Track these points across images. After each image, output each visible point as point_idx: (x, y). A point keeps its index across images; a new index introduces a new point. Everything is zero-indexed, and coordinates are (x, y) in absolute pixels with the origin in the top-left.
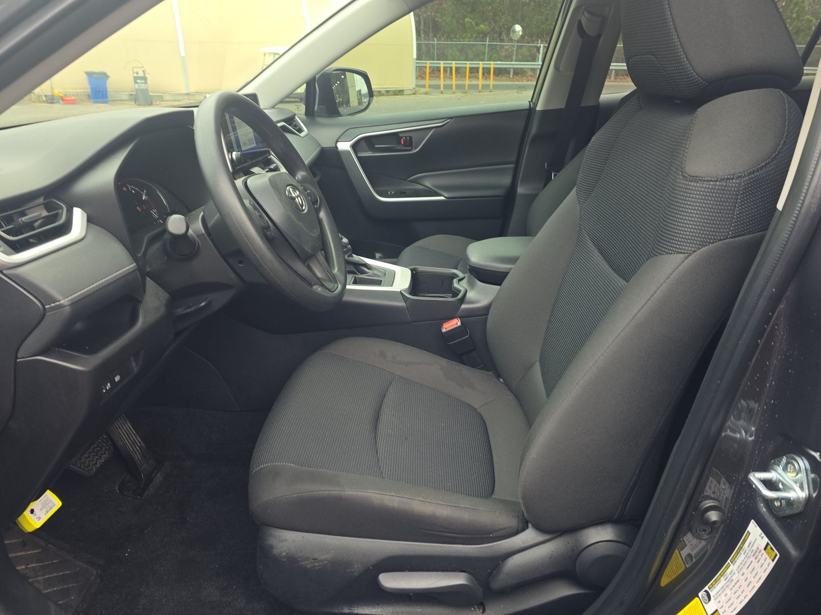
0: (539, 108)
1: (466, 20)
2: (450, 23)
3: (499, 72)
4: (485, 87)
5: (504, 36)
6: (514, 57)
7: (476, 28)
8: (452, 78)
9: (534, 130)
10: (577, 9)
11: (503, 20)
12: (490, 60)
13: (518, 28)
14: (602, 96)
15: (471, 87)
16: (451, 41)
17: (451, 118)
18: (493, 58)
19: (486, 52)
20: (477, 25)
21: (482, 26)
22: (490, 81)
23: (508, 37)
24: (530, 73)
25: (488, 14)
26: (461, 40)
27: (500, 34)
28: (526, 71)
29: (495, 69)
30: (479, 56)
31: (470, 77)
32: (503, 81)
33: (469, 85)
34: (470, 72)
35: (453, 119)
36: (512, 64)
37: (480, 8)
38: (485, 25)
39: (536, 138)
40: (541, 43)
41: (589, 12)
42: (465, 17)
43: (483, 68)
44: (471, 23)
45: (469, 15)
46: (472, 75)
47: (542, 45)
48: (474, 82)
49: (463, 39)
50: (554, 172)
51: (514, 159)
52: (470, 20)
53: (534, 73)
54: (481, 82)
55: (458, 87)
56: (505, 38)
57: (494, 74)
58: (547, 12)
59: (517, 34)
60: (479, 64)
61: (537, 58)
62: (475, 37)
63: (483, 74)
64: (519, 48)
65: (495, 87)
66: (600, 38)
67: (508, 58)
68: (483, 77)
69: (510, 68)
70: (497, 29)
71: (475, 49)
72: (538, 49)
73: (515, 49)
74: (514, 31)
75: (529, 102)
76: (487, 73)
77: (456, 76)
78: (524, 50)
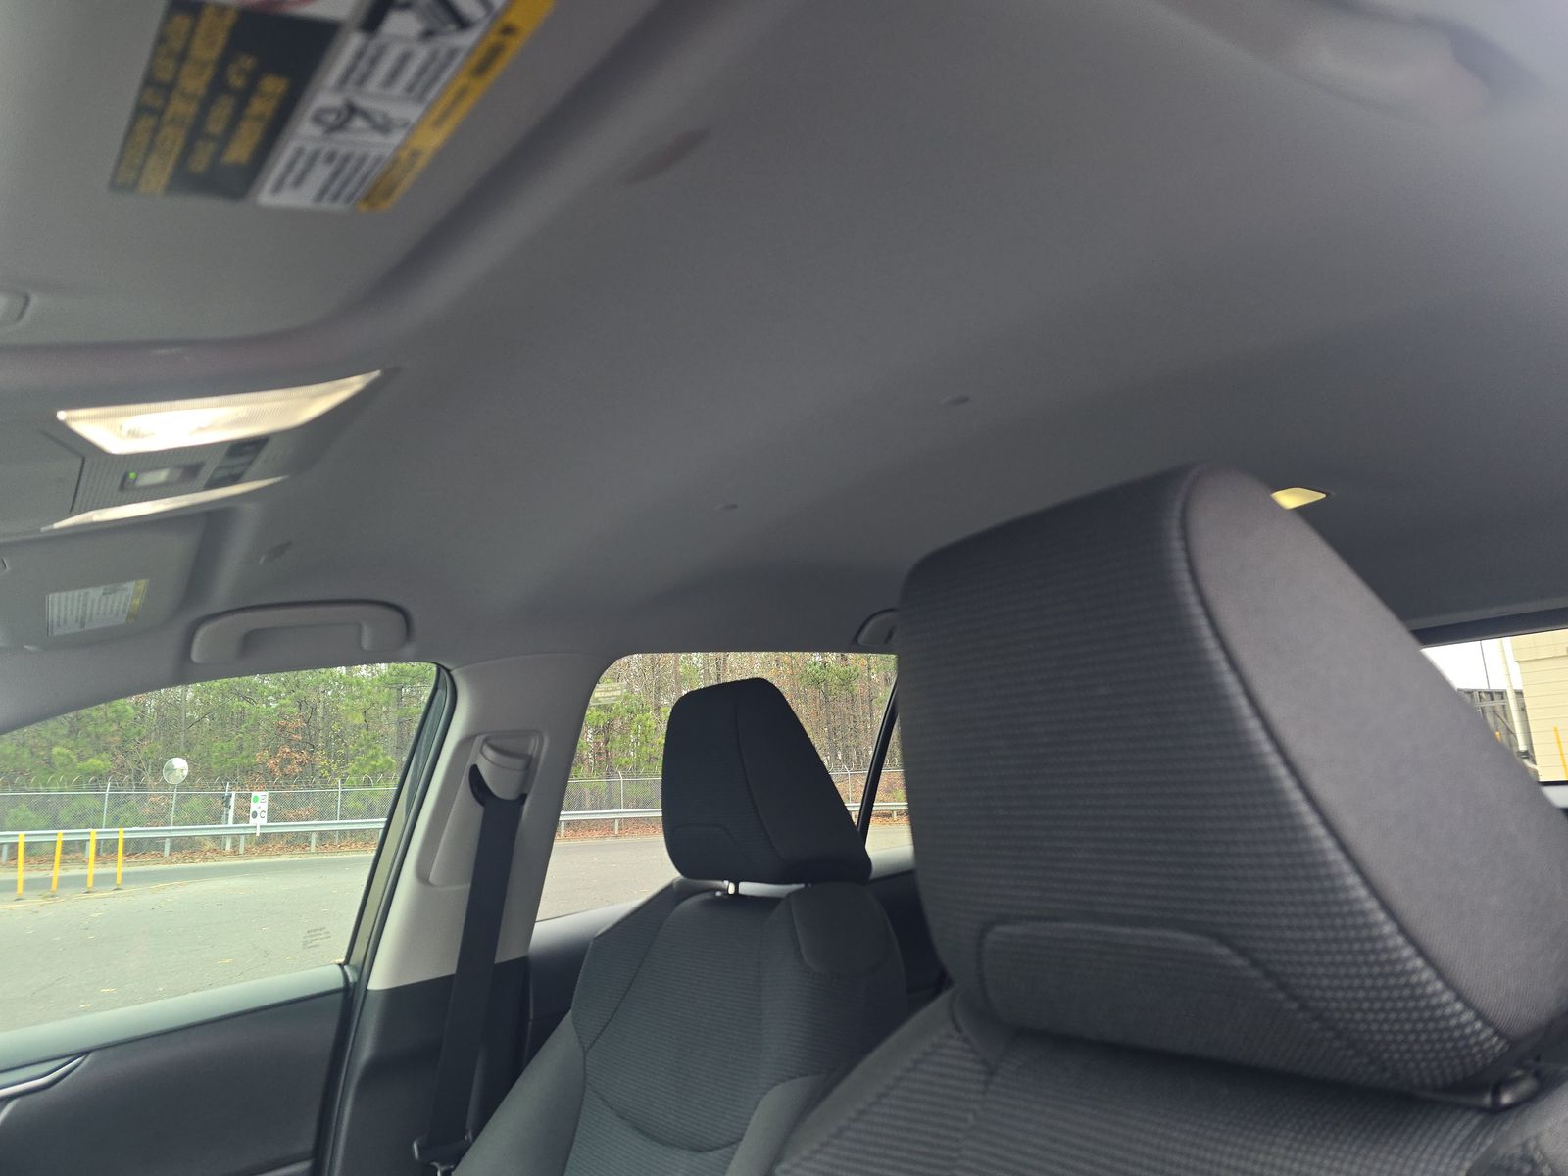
0: (378, 981)
1: (56, 750)
2: (13, 755)
3: (135, 848)
4: (102, 880)
5: (147, 778)
6: (172, 817)
7: (80, 765)
8: (16, 866)
9: (365, 1048)
10: (465, 743)
11: (145, 749)
12: (115, 822)
13: (180, 765)
14: (538, 927)
15: (64, 882)
16: (14, 791)
17: (85, 1053)
18: (121, 821)
19: (105, 813)
20: (82, 758)
21: (95, 762)
22: (115, 866)
23: (156, 780)
24: (209, 845)
25: (109, 739)
26: (41, 788)
27: (139, 774)
28: (200, 842)
29: (127, 842)
30: (83, 819)
31: (63, 862)
32: (147, 863)
33: (61, 879)
34: (64, 852)
35: (91, 1056)
36: (169, 831)
37: (90, 729)
38: (99, 758)
39: (376, 1070)
40: (231, 789)
41: (494, 748)
42: (51, 745)
43: (98, 842)
44: (68, 756)
45: (63, 742)
46: (67, 857)
47: (234, 793)
48: (74, 871)
49: (45, 785)
50: (442, 1164)
51: (307, 1143)
52: (66, 751)
53: (219, 845)
54: (92, 870)
55: (30, 885)
56: (150, 781)
57: (125, 851)
58: (240, 735)
59: (178, 773)
60: (89, 833)
61: (224, 816)
62: (78, 782)
63: (98, 853)
64: (182, 799)
65: (127, 878)
66: (523, 802)
67: (159, 818)
68: (96, 861)
69: (164, 838)
70: (130, 764)
71: (75, 804)
72: (226, 800)
73: (174, 802)
74: (171, 770)
75: (341, 965)
76: (105, 850)
77: (26, 862)
78: (194, 801)
